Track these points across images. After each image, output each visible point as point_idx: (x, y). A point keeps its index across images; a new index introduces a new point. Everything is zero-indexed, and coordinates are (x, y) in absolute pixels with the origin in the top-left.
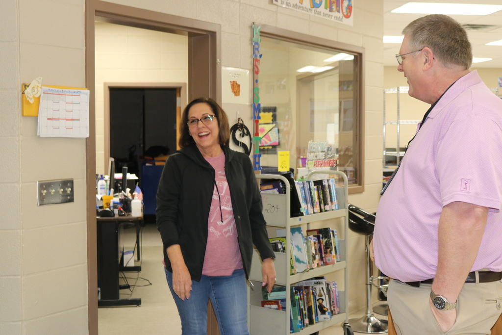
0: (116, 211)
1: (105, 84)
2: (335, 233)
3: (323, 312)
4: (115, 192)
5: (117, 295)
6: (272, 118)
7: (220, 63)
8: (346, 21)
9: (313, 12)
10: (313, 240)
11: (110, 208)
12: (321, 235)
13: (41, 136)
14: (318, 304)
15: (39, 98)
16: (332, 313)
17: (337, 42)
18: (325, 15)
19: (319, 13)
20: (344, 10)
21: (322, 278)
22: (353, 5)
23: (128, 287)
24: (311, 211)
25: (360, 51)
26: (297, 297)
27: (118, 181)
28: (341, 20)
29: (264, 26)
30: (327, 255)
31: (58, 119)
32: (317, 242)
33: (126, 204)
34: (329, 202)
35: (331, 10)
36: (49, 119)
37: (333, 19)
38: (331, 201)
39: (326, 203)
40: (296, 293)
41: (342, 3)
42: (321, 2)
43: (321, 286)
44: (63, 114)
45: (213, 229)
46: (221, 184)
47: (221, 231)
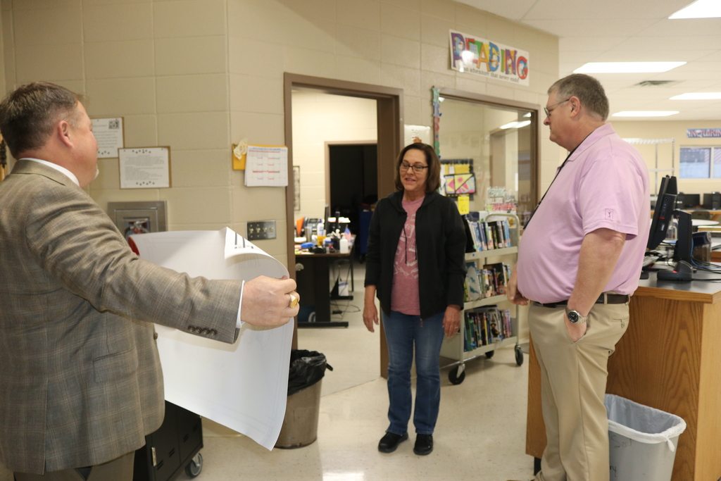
0: (328, 249)
1: (325, 142)
2: (508, 268)
3: (496, 335)
4: (327, 233)
5: (329, 318)
6: (469, 169)
7: (403, 122)
8: (521, 82)
9: (490, 75)
10: (486, 273)
11: (322, 246)
12: (495, 269)
13: (248, 185)
14: (491, 328)
15: (246, 155)
16: (504, 336)
17: (514, 101)
18: (501, 77)
19: (496, 76)
20: (520, 72)
21: (495, 306)
22: (528, 68)
23: (340, 312)
24: (485, 248)
25: (536, 108)
26: (472, 321)
27: (332, 224)
28: (517, 81)
29: (443, 88)
30: (501, 286)
31: (262, 172)
32: (491, 275)
33: (336, 243)
34: (503, 241)
35: (507, 73)
36: (254, 172)
37: (509, 81)
38: (504, 239)
39: (499, 242)
40: (470, 318)
41: (518, 66)
42: (497, 66)
43: (494, 313)
44: (265, 168)
45: (401, 270)
46: (410, 226)
47: (409, 272)
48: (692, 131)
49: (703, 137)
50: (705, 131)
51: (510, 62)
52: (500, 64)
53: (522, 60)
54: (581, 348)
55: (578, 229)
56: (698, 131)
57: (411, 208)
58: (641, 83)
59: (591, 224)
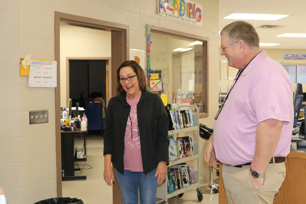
0: (72, 128)
1: (67, 58)
2: (192, 139)
3: (186, 182)
4: (72, 117)
5: (73, 174)
6: (158, 76)
7: (129, 47)
8: (198, 23)
9: (180, 18)
10: (180, 143)
11: (69, 126)
12: (184, 140)
13: (31, 86)
14: (183, 178)
15: (29, 66)
16: (191, 183)
17: (193, 35)
18: (186, 20)
19: (183, 19)
20: (197, 18)
21: (185, 164)
22: (202, 15)
23: (79, 169)
24: (179, 127)
25: (206, 40)
26: (171, 174)
27: (73, 111)
28: (195, 23)
29: (153, 26)
30: (188, 151)
31: (40, 77)
32: (182, 144)
33: (78, 124)
35: (190, 18)
36: (35, 77)
37: (191, 22)
38: (190, 122)
39: (187, 123)
40: (171, 172)
41: (196, 14)
42: (184, 13)
43: (184, 168)
44: (42, 75)
45: (129, 143)
46: (134, 115)
47: (134, 144)
48: (286, 55)
49: (293, 59)
50: (293, 56)
51: (191, 11)
52: (186, 12)
53: (199, 10)
54: (261, 194)
55: (253, 119)
56: (290, 56)
57: (133, 102)
58: (261, 27)
59: (262, 116)
